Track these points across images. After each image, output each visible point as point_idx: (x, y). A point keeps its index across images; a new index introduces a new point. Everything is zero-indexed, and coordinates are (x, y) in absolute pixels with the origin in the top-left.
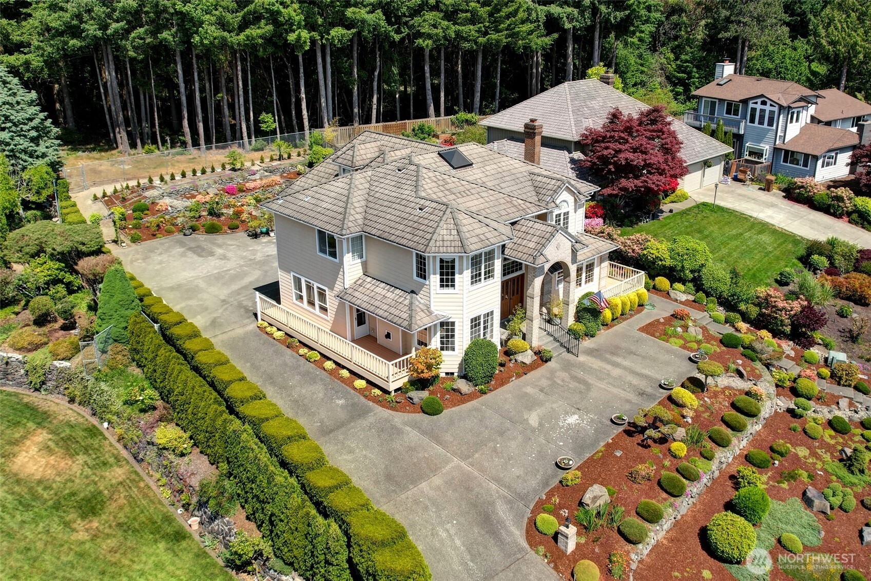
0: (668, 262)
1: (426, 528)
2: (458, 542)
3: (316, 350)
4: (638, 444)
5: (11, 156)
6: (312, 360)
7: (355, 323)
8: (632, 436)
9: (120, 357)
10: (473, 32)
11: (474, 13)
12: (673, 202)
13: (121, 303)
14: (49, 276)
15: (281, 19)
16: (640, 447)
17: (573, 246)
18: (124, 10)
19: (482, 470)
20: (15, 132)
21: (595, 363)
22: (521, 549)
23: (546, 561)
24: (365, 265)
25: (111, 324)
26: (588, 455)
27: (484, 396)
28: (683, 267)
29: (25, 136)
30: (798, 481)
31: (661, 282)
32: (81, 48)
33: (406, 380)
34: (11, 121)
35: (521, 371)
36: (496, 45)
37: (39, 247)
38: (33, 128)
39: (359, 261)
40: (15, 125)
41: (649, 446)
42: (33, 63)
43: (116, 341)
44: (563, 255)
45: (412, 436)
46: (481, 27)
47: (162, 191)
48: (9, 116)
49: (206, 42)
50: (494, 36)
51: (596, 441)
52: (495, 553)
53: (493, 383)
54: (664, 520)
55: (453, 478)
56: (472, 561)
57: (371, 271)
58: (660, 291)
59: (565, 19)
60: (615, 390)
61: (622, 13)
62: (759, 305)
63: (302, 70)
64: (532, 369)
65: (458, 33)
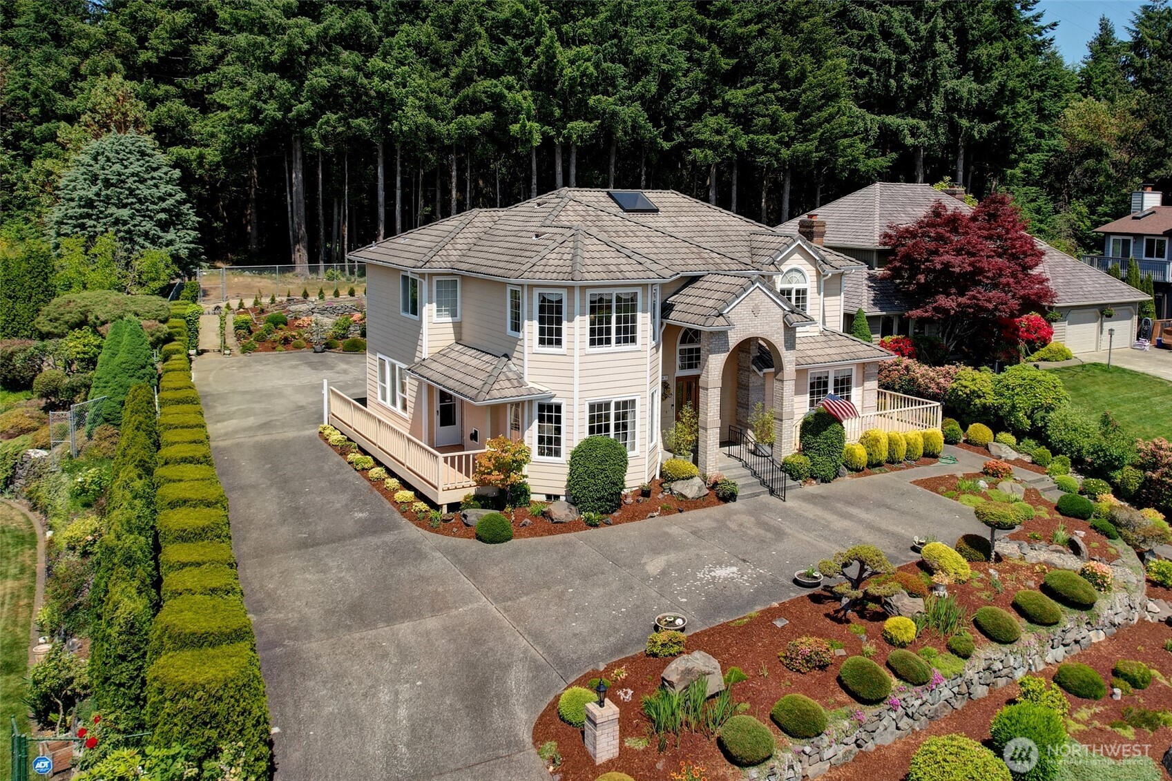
0: (990, 400)
1: (360, 682)
2: (403, 712)
3: (370, 455)
4: (827, 615)
5: (126, 239)
6: (359, 467)
7: (437, 419)
8: (820, 603)
9: (106, 444)
10: (772, 143)
11: (774, 118)
12: (1045, 360)
13: (124, 366)
14: (84, 353)
15: (505, 105)
16: (828, 620)
17: (785, 316)
18: (313, 89)
19: (519, 618)
20: (138, 211)
21: (811, 511)
22: (518, 745)
23: (551, 768)
24: (458, 327)
25: (104, 394)
26: (722, 620)
27: (593, 531)
28: (1014, 407)
29: (151, 218)
30: (1161, 731)
31: (976, 431)
32: (257, 135)
33: (472, 491)
34: (135, 196)
35: (674, 505)
36: (804, 161)
37: (83, 317)
38: (164, 210)
39: (450, 319)
40: (140, 201)
41: (848, 621)
42: (208, 157)
43: (106, 420)
44: (767, 328)
45: (439, 562)
46: (783, 137)
47: (313, 306)
48: (134, 190)
49: (405, 128)
50: (799, 147)
51: (752, 602)
52: (462, 740)
53: (616, 514)
54: (826, 739)
55: (462, 625)
56: (408, 745)
57: (466, 338)
58: (976, 445)
59: (906, 132)
60: (823, 545)
61: (990, 125)
62: (1142, 467)
63: (534, 181)
64: (696, 507)
65: (751, 144)
